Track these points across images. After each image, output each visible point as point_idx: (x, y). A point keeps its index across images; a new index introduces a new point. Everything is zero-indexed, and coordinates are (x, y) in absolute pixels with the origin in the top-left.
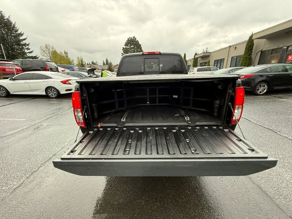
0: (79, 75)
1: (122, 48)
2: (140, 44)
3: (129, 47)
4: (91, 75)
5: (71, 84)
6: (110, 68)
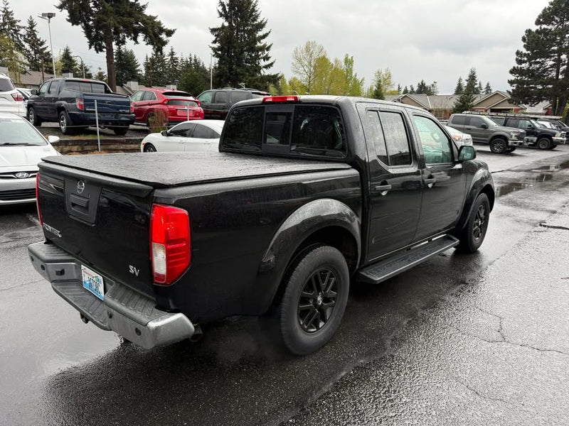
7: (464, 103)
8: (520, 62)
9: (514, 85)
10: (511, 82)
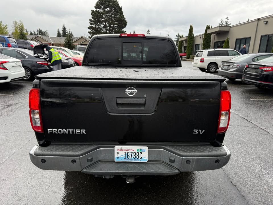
0: (18, 54)
1: (91, 12)
2: (120, 6)
3: (102, 10)
4: (39, 55)
5: (7, 69)
6: (69, 42)
7: (69, 41)
8: (91, 24)
9: (91, 34)
10: (90, 33)
